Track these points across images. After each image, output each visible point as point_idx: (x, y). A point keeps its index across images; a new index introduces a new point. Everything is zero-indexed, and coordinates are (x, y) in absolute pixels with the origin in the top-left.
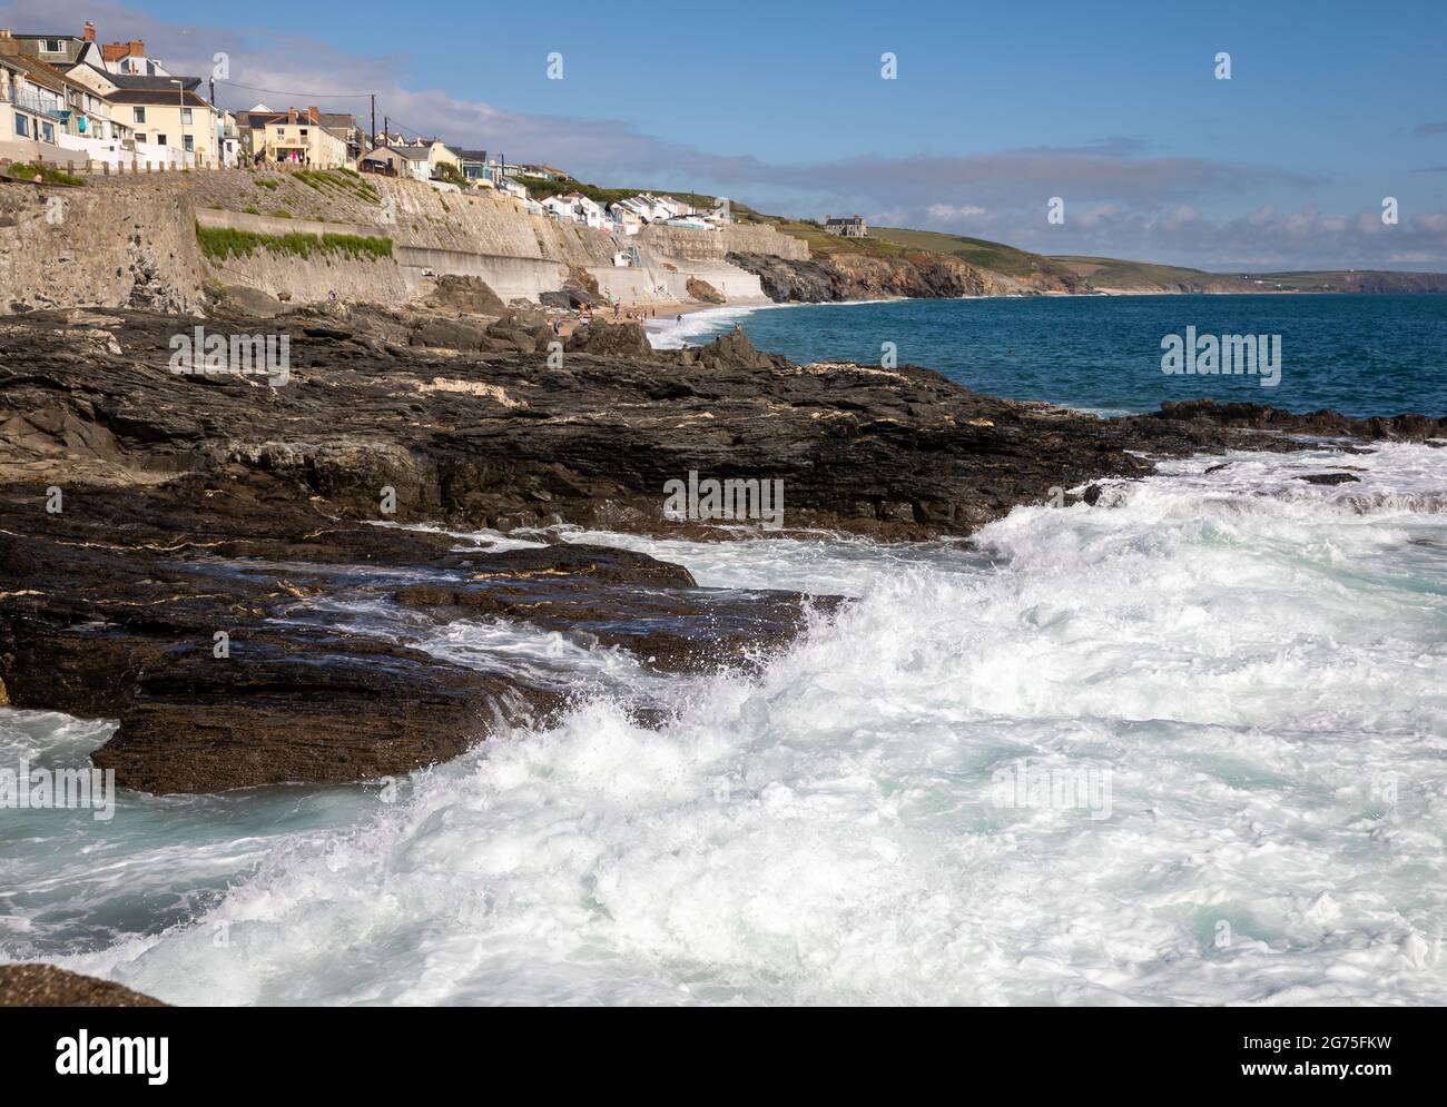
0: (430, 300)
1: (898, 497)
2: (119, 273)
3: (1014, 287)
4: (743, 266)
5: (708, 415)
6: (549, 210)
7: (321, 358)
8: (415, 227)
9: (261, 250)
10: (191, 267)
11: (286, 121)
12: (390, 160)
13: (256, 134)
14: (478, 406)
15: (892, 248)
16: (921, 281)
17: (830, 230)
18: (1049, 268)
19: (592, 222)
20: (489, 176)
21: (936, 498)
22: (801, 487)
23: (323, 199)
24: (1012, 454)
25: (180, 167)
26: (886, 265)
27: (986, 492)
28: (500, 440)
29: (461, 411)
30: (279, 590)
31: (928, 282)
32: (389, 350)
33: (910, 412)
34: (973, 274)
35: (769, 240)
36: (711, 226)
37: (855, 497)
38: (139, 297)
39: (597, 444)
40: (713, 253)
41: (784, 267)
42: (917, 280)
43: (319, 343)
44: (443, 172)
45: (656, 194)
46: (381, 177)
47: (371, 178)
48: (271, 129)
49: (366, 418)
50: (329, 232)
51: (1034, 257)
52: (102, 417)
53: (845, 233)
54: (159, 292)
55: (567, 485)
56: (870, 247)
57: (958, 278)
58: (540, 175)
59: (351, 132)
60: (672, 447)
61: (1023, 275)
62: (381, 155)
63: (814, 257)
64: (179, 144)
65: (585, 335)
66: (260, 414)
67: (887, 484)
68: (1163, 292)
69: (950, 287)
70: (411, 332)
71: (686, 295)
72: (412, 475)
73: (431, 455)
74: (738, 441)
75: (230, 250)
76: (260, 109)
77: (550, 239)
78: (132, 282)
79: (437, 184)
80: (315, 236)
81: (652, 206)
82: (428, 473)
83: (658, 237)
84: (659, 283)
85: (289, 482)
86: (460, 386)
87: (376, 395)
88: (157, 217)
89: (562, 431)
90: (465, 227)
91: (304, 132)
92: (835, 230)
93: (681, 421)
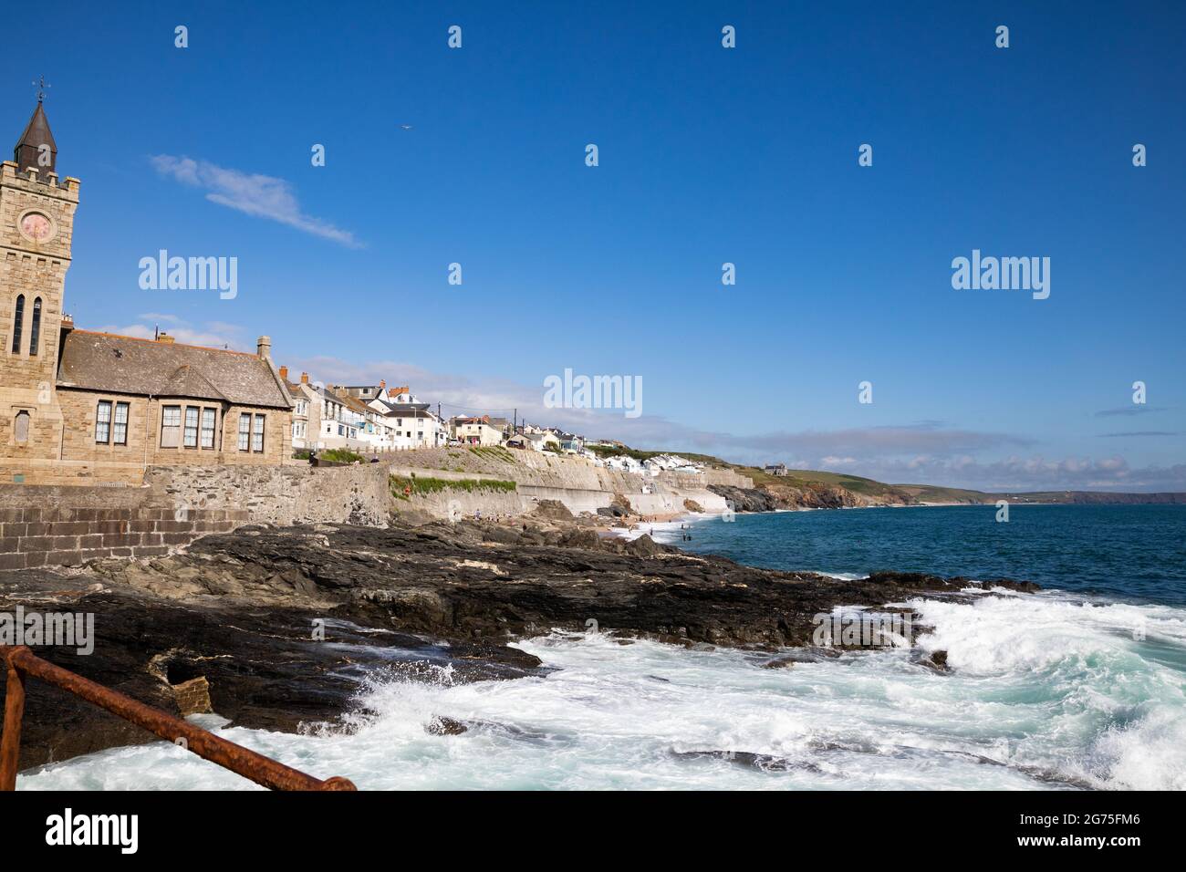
0: (534, 513)
1: (679, 624)
2: (345, 506)
3: (871, 502)
4: (716, 492)
5: (590, 580)
6: (608, 466)
7: (420, 549)
8: (530, 475)
9: (447, 488)
10: (383, 502)
11: (472, 423)
12: (522, 441)
13: (458, 429)
14: (482, 574)
15: (801, 481)
16: (818, 499)
17: (767, 472)
18: (894, 491)
19: (631, 470)
20: (575, 447)
21: (697, 625)
22: (630, 618)
23: (483, 462)
24: (746, 602)
25: (412, 448)
26: (799, 491)
27: (723, 622)
28: (485, 591)
29: (472, 576)
30: (342, 660)
31: (823, 499)
32: (456, 544)
33: (706, 579)
34: (849, 495)
35: (731, 478)
36: (698, 471)
37: (657, 624)
38: (354, 517)
39: (530, 593)
40: (699, 485)
41: (739, 492)
42: (816, 499)
43: (421, 541)
44: (550, 447)
45: (671, 454)
46: (517, 450)
47: (512, 450)
48: (465, 427)
49: (428, 579)
50: (483, 478)
51: (885, 485)
52: (313, 576)
53: (775, 473)
54: (364, 514)
55: (513, 614)
56: (790, 480)
57: (840, 498)
58: (610, 445)
59: (505, 427)
60: (567, 596)
61: (878, 495)
62: (518, 438)
63: (757, 487)
64: (417, 436)
65: (568, 536)
66: (379, 576)
67: (672, 617)
68: (959, 504)
69: (834, 503)
70: (484, 534)
71: (684, 508)
72: (440, 608)
73: (450, 598)
74: (599, 594)
75: (431, 489)
76: (462, 417)
77: (607, 479)
78: (351, 510)
79: (546, 453)
80: (476, 481)
81: (667, 461)
82: (448, 607)
83: (669, 477)
84: (667, 502)
85: (384, 610)
86: (476, 564)
87: (435, 568)
88: (366, 479)
89: (517, 587)
90: (559, 474)
91: (480, 428)
92: (770, 472)
93: (576, 583)
